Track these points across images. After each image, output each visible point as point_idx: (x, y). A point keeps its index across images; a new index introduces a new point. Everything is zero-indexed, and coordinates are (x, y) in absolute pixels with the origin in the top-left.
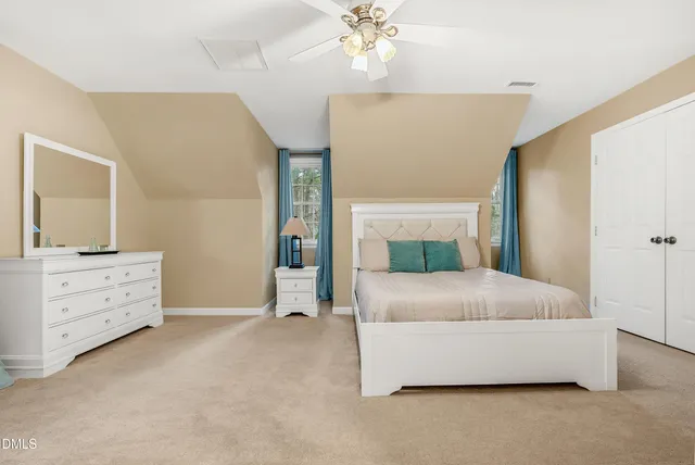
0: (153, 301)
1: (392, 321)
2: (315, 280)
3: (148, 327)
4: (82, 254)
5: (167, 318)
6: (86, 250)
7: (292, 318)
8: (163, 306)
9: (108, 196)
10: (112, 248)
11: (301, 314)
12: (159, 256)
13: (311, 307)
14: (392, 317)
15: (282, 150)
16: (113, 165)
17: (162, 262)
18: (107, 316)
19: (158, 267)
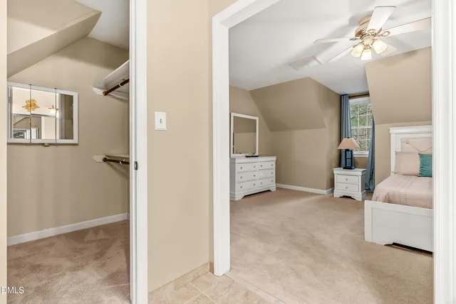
0: (272, 179)
1: (389, 202)
2: (360, 177)
3: (269, 191)
4: (247, 157)
5: (277, 188)
6: (247, 155)
7: (344, 199)
8: (276, 182)
9: (255, 132)
10: (257, 154)
11: (350, 197)
12: (274, 158)
13: (357, 194)
14: (389, 200)
15: (343, 95)
16: (257, 119)
17: (276, 161)
18: (254, 182)
19: (274, 163)
